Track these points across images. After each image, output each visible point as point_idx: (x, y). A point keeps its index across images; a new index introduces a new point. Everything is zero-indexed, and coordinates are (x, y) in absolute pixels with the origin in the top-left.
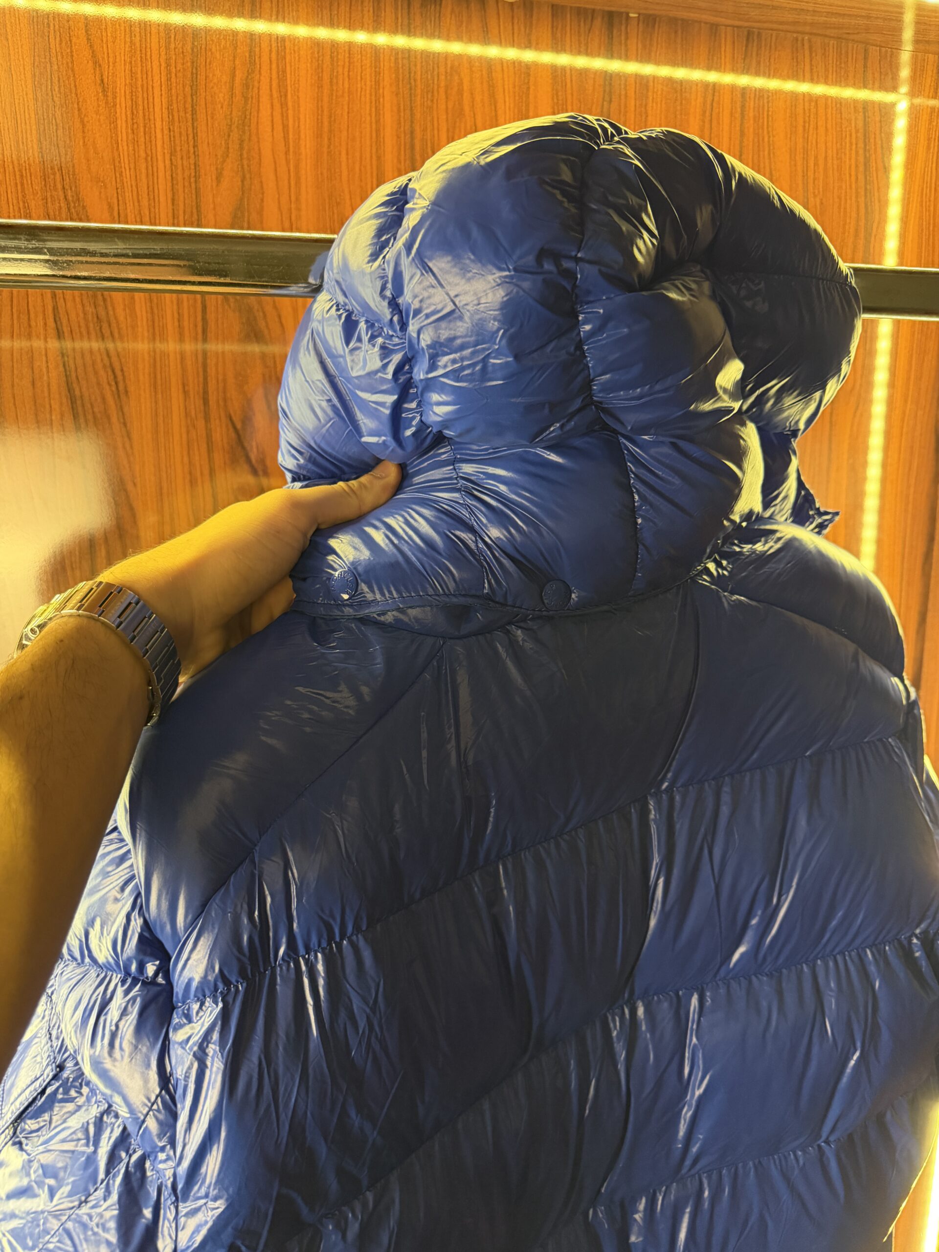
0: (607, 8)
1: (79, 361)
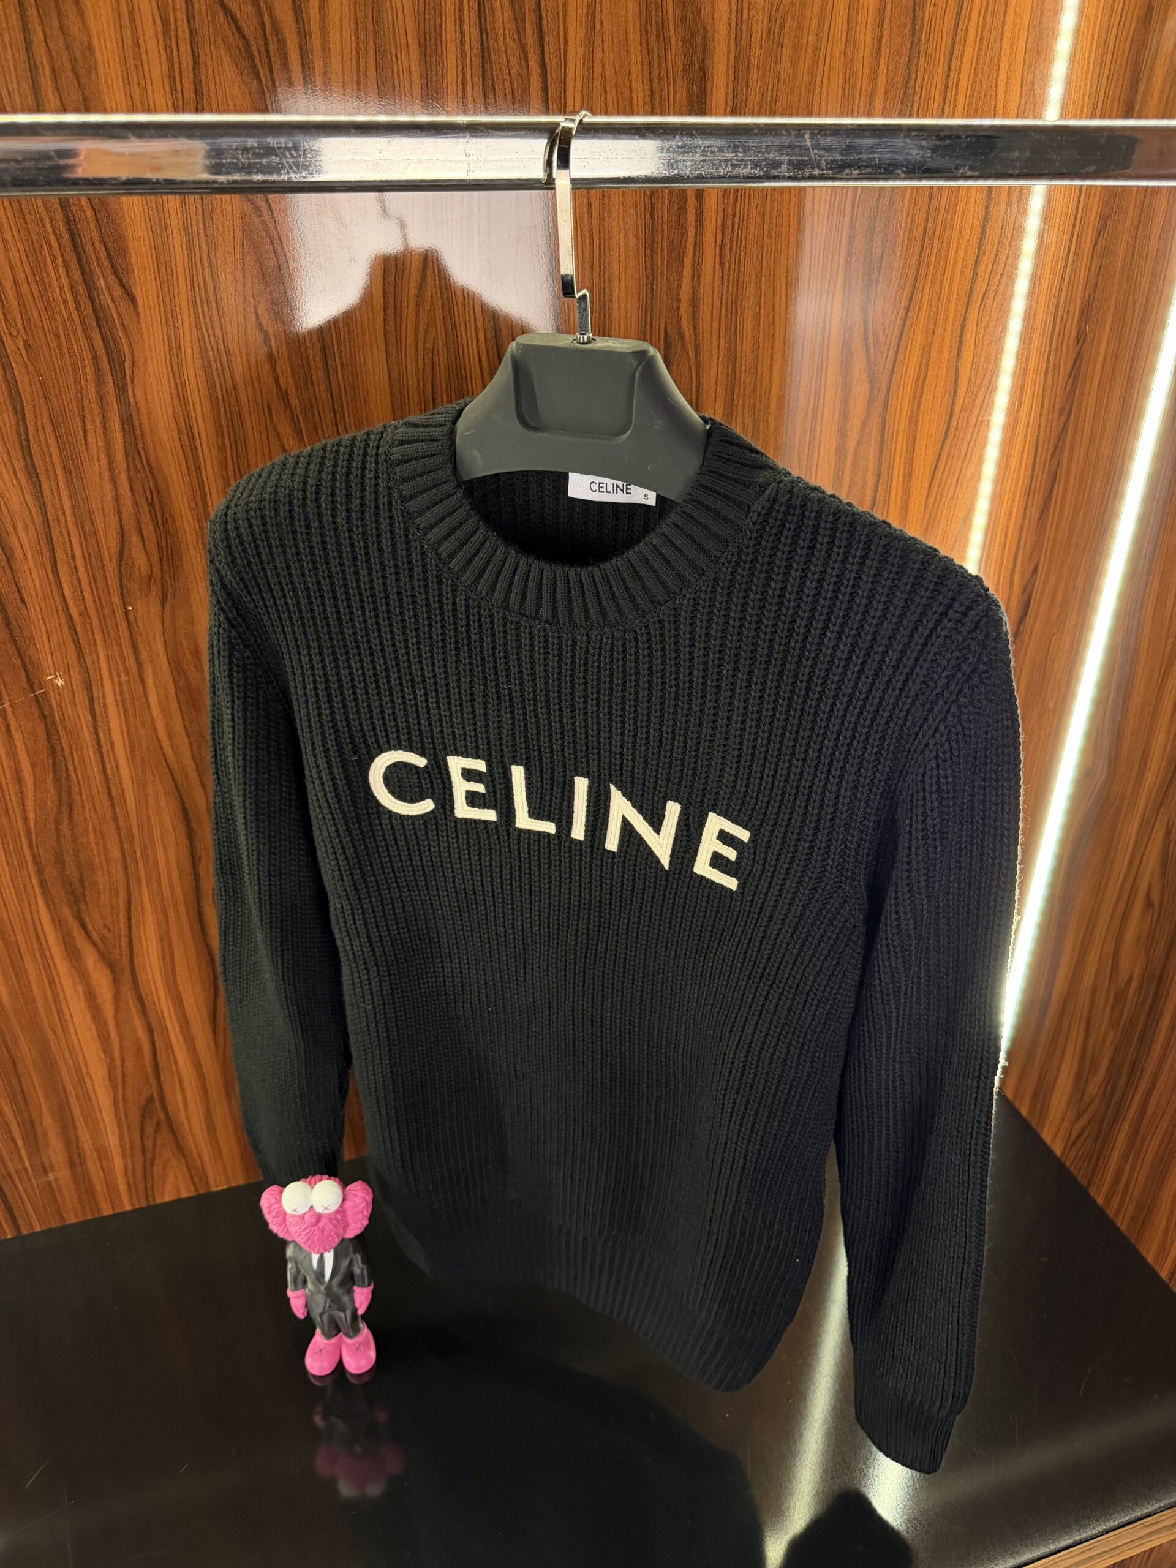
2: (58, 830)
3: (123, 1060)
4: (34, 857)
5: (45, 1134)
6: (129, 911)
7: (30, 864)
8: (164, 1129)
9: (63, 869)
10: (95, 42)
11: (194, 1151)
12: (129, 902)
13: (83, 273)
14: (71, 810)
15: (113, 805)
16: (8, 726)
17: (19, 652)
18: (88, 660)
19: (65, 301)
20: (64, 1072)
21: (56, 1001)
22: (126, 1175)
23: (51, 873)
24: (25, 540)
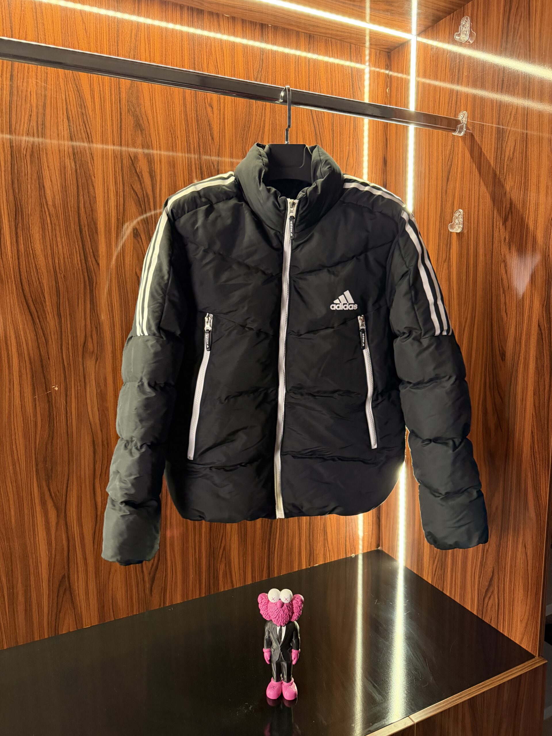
0: (261, 22)
1: (75, 129)
2: (46, 448)
3: (55, 555)
4: (36, 458)
5: (18, 593)
6: (68, 483)
7: (34, 461)
8: (68, 592)
9: (46, 464)
10: (97, 196)
11: (79, 605)
12: (68, 481)
13: (85, 256)
14: (53, 439)
15: (68, 438)
16: (36, 404)
17: (44, 376)
18: (68, 380)
19: (78, 264)
20: (31, 560)
21: (33, 525)
22: (48, 618)
23: (41, 465)
24: (53, 337)
